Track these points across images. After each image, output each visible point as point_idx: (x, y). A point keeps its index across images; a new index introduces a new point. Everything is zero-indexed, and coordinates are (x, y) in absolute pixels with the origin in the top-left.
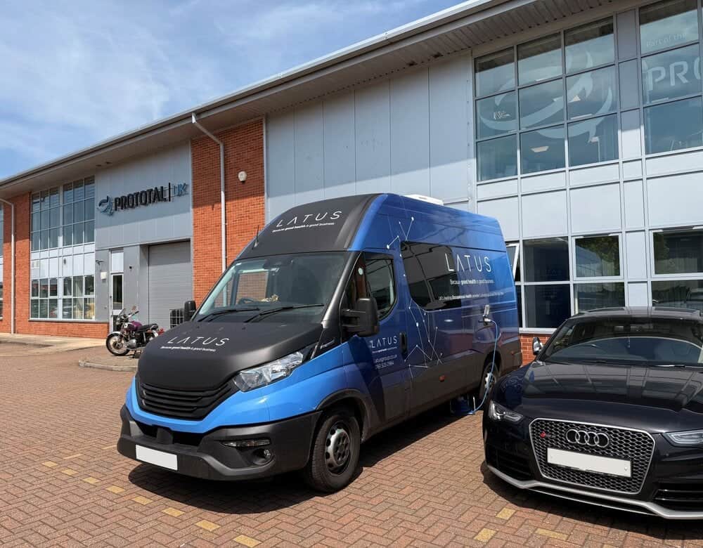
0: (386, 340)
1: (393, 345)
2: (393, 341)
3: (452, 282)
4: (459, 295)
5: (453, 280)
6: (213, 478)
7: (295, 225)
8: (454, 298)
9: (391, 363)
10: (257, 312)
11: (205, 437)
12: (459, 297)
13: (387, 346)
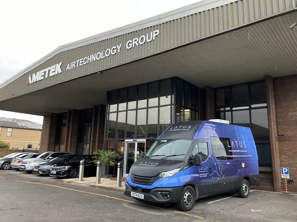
0: (204, 168)
1: (206, 170)
2: (206, 169)
3: (230, 151)
4: (232, 155)
5: (230, 150)
6: (154, 201)
7: (176, 129)
8: (230, 156)
9: (206, 176)
10: (165, 156)
11: (152, 190)
12: (232, 156)
13: (204, 170)
